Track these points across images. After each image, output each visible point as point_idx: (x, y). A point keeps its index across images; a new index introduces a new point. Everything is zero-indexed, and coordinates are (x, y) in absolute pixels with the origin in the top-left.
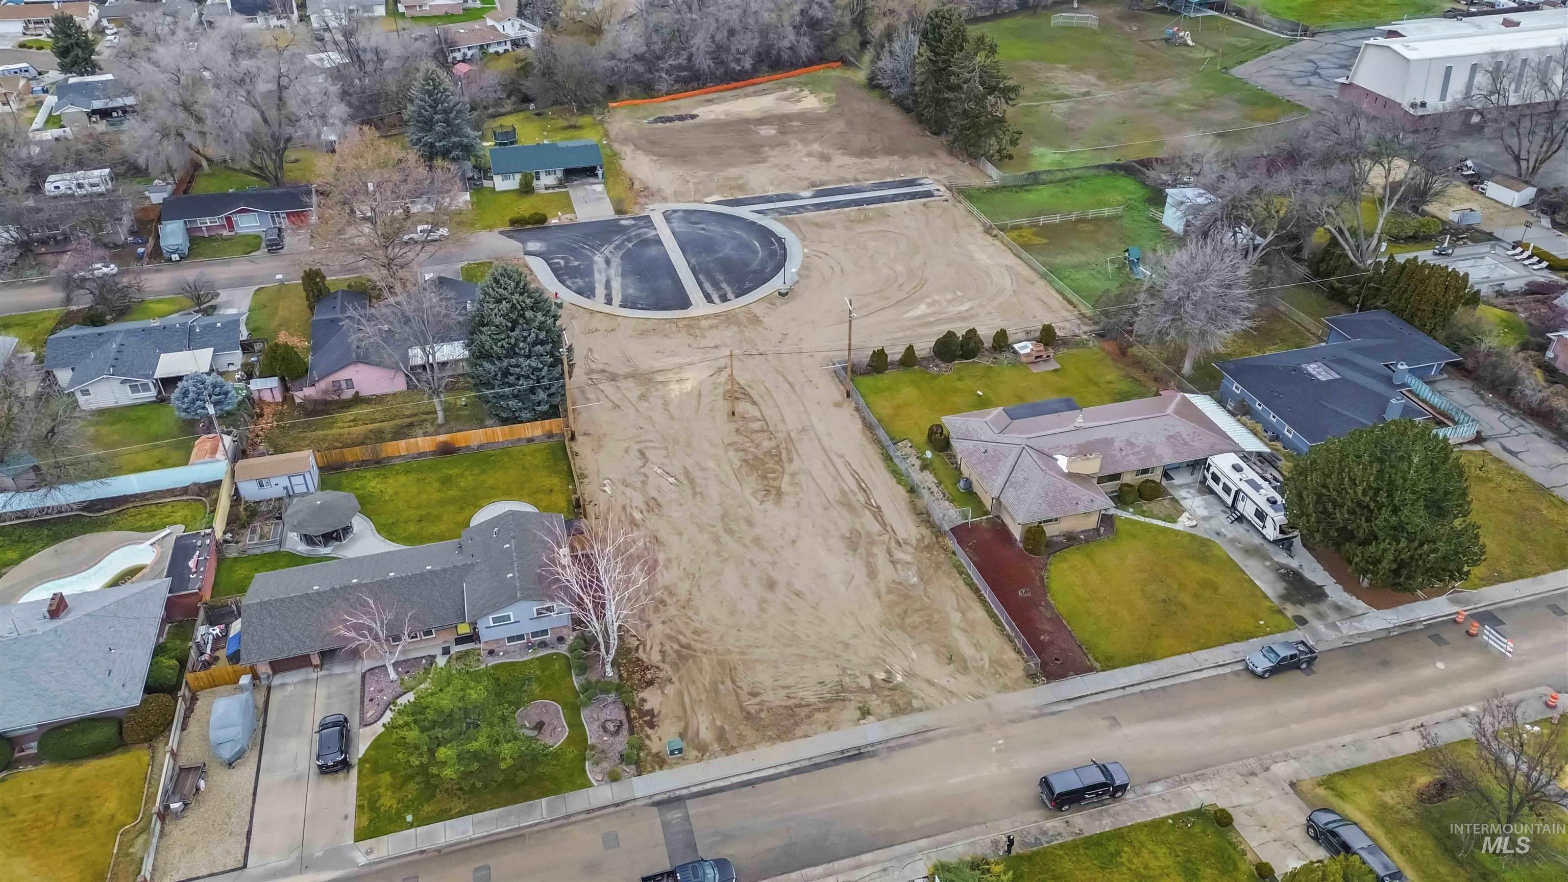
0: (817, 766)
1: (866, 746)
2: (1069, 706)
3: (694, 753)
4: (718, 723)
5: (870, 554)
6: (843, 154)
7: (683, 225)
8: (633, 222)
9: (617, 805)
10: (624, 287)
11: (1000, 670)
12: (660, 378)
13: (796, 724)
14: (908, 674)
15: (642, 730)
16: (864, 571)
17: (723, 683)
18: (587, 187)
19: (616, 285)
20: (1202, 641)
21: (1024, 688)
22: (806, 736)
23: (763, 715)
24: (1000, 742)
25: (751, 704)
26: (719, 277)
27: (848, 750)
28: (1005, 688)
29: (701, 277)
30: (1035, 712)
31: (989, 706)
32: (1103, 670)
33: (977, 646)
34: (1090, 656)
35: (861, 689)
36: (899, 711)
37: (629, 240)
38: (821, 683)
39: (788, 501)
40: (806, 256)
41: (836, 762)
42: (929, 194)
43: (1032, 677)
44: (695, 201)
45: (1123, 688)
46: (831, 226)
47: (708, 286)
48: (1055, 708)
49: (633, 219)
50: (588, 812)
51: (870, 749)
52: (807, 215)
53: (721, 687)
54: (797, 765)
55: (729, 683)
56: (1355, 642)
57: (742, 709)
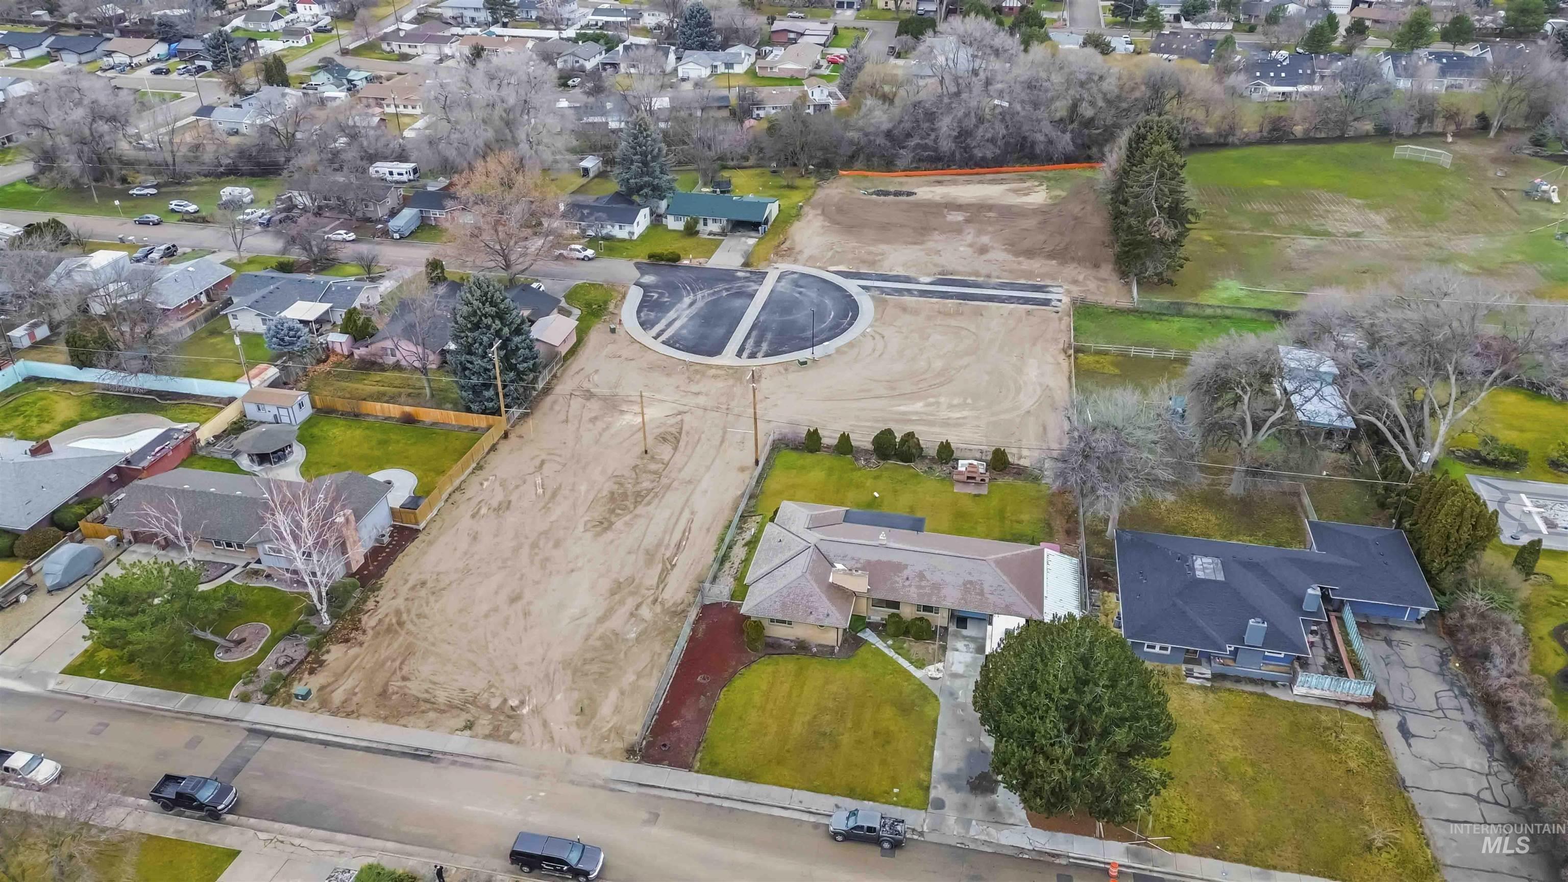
0: (386, 752)
1: (439, 752)
2: (634, 790)
3: (316, 704)
4: (357, 690)
5: (622, 602)
6: (1006, 250)
7: (789, 286)
8: (748, 275)
9: (227, 720)
10: (682, 327)
11: (612, 736)
12: (625, 408)
13: (409, 714)
14: (536, 711)
15: (303, 673)
16: (600, 614)
17: (394, 660)
18: (743, 239)
19: (677, 324)
20: (816, 783)
21: (615, 759)
22: (405, 726)
23: (394, 697)
24: (542, 794)
25: (396, 684)
26: (769, 336)
27: (422, 750)
28: (600, 753)
29: (754, 333)
30: (601, 782)
31: (569, 762)
32: (697, 772)
33: (617, 710)
34: (699, 755)
35: (487, 708)
36: (494, 735)
37: (727, 290)
38: (463, 690)
39: (610, 535)
40: (864, 335)
41: (404, 754)
42: (1046, 302)
43: (631, 752)
44: (820, 268)
45: (698, 794)
46: (915, 312)
47: (751, 341)
48: (620, 786)
49: (751, 272)
50: (206, 716)
51: (440, 756)
52: (907, 299)
53: (389, 663)
54: (374, 745)
55: (397, 663)
56: (972, 846)
57: (386, 684)
